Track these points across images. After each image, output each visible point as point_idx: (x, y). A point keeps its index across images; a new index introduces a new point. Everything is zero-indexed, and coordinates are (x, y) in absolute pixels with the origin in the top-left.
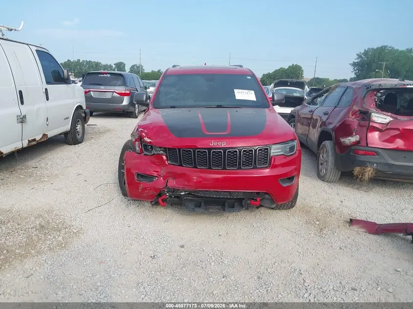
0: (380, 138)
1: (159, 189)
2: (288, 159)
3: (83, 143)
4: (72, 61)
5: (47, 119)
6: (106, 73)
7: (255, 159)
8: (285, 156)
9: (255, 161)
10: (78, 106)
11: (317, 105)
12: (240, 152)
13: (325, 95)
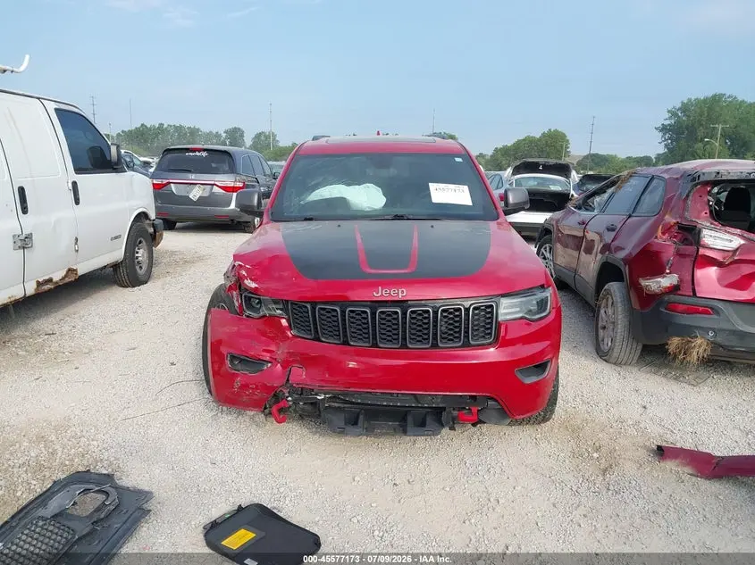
0: (720, 280)
1: (273, 388)
2: (535, 327)
3: (149, 283)
4: (149, 126)
5: (77, 239)
6: (199, 150)
7: (467, 328)
8: (530, 322)
9: (467, 332)
10: (139, 214)
11: (593, 209)
12: (435, 313)
13: (610, 191)
